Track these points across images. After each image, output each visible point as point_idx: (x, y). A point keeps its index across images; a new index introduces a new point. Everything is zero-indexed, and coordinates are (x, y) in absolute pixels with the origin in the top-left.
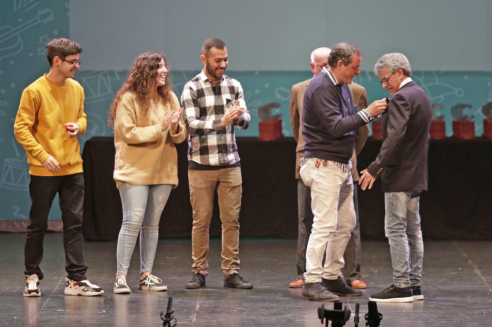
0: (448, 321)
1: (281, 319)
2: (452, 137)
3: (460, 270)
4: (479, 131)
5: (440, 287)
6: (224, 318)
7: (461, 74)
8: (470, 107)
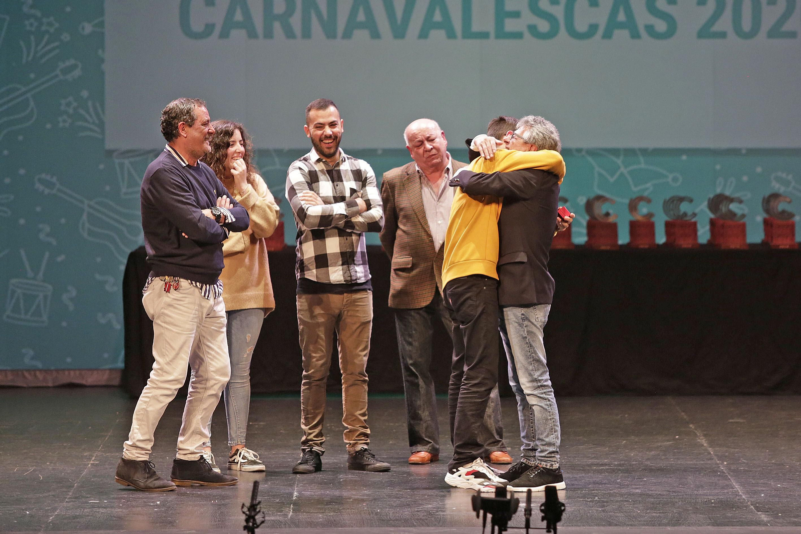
0: (660, 513)
1: (418, 511)
2: (665, 244)
3: (678, 439)
4: (704, 235)
5: (648, 463)
6: (334, 512)
7: (677, 152)
8: (691, 201)
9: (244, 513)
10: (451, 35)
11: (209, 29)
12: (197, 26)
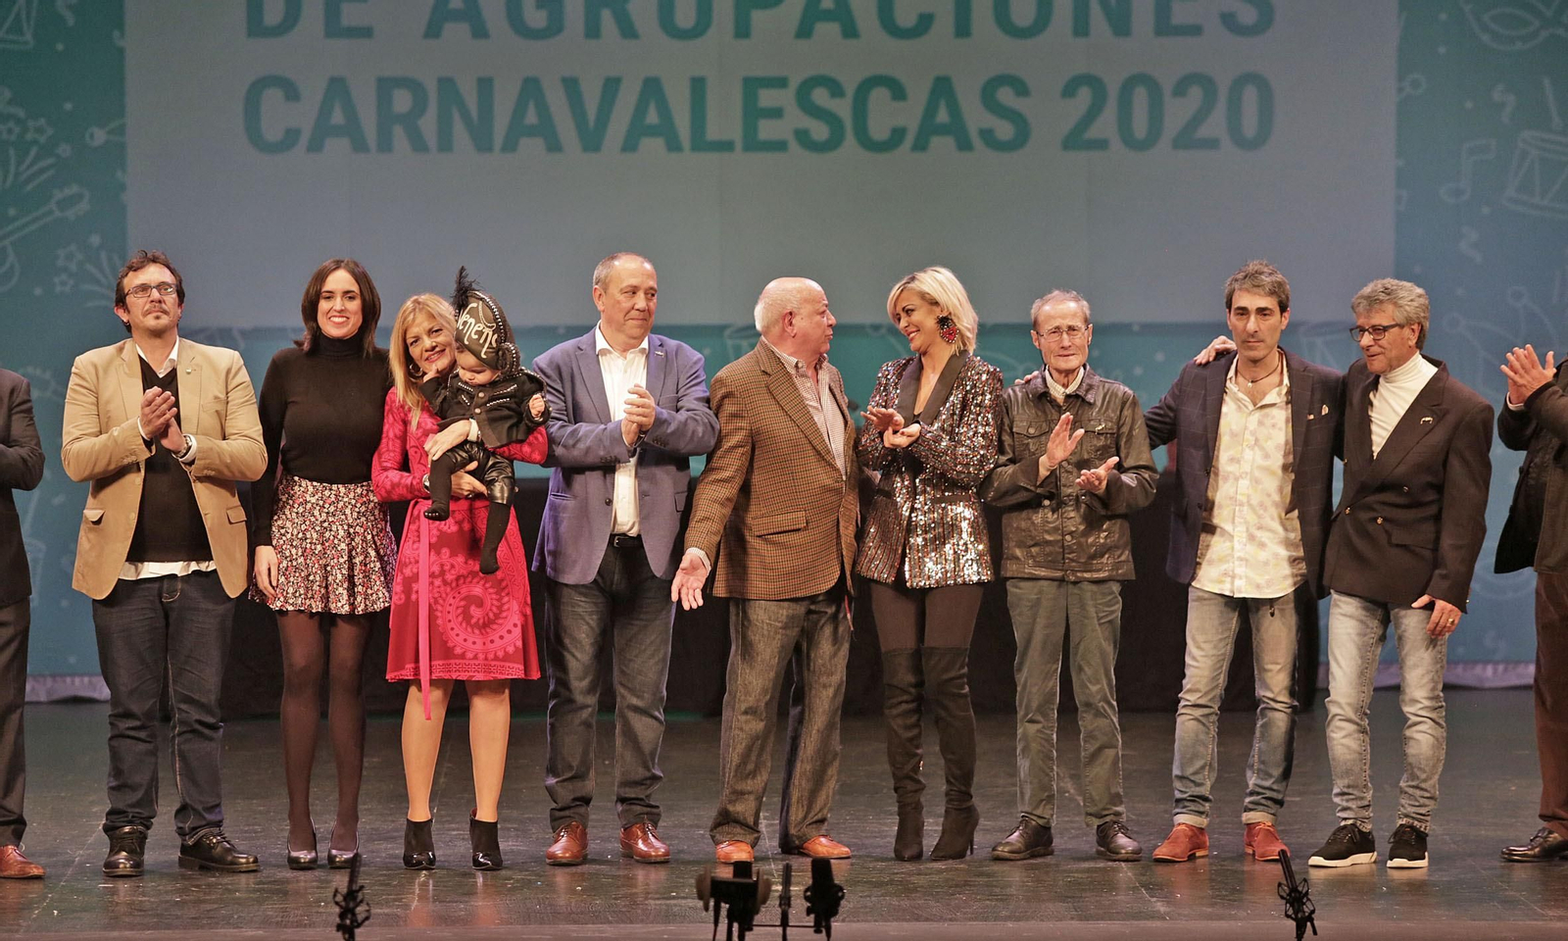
9: (337, 903)
10: (674, 145)
11: (291, 136)
12: (272, 133)
